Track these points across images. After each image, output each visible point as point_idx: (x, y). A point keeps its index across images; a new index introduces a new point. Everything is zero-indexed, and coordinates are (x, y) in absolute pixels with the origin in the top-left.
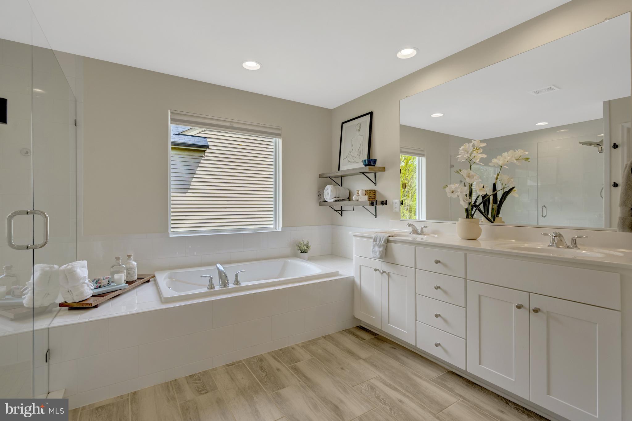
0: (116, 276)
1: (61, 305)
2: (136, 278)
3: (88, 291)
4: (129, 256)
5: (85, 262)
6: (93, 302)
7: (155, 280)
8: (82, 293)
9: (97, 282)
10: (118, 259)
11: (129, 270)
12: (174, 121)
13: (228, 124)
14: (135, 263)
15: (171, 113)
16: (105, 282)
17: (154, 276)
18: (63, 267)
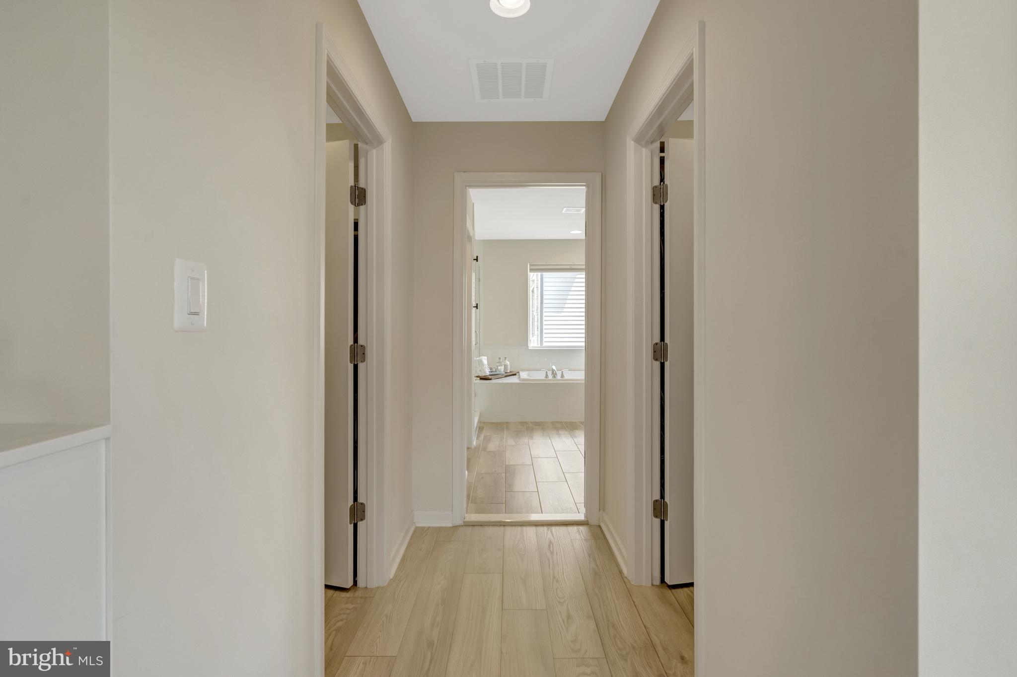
0: (499, 367)
1: (477, 377)
2: (509, 371)
3: (487, 372)
4: (506, 358)
5: (486, 357)
6: (490, 377)
7: (519, 375)
8: (485, 372)
9: (491, 369)
10: (500, 358)
11: (506, 366)
12: (531, 270)
13: (568, 267)
14: (508, 362)
15: (530, 265)
16: (494, 370)
17: (518, 372)
18: (478, 359)
